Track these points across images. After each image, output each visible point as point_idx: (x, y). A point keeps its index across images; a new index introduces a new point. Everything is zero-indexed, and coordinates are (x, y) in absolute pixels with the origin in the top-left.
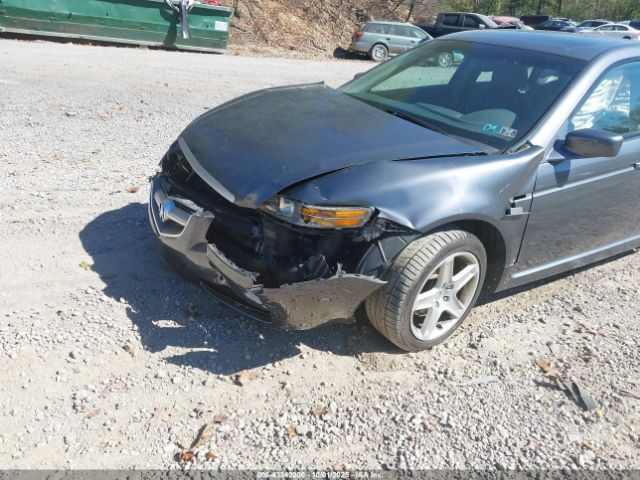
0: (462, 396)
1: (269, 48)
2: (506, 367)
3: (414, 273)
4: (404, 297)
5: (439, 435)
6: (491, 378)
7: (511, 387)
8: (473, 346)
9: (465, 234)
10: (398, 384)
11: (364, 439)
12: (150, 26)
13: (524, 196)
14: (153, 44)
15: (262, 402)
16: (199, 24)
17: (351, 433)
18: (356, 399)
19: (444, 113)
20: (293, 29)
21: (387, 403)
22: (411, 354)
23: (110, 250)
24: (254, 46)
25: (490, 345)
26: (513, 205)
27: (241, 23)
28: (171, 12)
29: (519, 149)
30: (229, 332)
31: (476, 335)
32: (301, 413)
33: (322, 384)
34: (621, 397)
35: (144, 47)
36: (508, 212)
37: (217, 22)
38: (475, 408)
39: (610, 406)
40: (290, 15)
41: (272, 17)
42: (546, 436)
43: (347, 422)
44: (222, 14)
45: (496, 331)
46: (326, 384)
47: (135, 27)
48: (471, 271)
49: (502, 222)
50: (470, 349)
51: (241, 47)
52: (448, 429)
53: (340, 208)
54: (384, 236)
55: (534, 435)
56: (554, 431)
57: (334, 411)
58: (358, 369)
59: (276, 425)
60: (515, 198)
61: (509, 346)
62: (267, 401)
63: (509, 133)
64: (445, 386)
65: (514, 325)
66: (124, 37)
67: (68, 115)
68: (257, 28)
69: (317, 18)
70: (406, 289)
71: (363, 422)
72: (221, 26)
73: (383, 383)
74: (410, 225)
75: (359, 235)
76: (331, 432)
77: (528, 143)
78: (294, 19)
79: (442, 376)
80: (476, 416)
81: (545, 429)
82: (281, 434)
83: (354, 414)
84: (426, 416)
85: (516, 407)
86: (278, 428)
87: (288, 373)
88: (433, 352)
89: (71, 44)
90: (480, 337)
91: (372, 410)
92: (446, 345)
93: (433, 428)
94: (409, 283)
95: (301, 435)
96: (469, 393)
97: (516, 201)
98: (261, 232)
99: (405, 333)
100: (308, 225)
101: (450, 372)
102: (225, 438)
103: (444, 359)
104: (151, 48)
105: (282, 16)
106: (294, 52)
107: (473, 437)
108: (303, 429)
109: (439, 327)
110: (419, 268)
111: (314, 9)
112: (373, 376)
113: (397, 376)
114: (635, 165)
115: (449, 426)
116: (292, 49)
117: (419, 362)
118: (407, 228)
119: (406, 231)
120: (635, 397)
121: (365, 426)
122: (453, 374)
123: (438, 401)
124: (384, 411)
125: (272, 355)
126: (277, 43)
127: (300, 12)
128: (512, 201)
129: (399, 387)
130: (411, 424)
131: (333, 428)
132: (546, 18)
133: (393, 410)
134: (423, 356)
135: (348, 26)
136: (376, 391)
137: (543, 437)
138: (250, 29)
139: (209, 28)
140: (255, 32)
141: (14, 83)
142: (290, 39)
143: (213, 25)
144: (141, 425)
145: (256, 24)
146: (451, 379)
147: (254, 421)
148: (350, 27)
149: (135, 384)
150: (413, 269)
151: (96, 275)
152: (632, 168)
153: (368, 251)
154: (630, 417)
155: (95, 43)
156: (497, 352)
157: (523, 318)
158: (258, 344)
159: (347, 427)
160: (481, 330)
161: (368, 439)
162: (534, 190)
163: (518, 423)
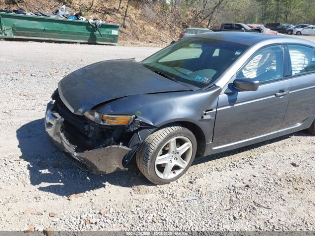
0: (177, 206)
1: (139, 42)
2: (204, 192)
3: (154, 146)
4: (150, 158)
5: (159, 224)
6: (195, 198)
7: (203, 202)
8: (191, 182)
9: (181, 128)
10: (147, 200)
11: (122, 225)
12: (82, 34)
13: (212, 110)
14: (83, 41)
15: (78, 208)
16: (104, 32)
17: (116, 222)
18: (124, 207)
19: (182, 72)
20: (151, 33)
21: (138, 209)
22: (158, 186)
23: (30, 137)
24: (132, 41)
25: (200, 181)
26: (205, 114)
27: (126, 31)
28: (91, 27)
29: (210, 87)
30: (73, 175)
31: (194, 177)
32: (95, 213)
33: (110, 200)
34: (256, 207)
35: (79, 43)
36: (202, 117)
37: (113, 31)
38: (181, 212)
39: (250, 212)
40: (150, 26)
41: (141, 28)
42: (212, 225)
43: (115, 218)
44: (115, 27)
45: (205, 175)
46: (112, 200)
47: (74, 34)
48: (187, 146)
49: (200, 122)
50: (190, 184)
51: (125, 42)
52: (164, 222)
53: (119, 116)
54: (140, 129)
55: (206, 225)
56: (217, 223)
57: (111, 213)
58: (131, 193)
59: (81, 219)
60: (206, 111)
61: (209, 183)
62: (81, 207)
63: (206, 80)
64: (170, 201)
65: (215, 173)
66: (69, 39)
67: (32, 75)
68: (134, 33)
69: (163, 27)
70: (150, 154)
71: (124, 218)
72: (115, 32)
73: (140, 200)
74: (152, 124)
75: (128, 128)
76: (107, 222)
77: (214, 85)
78: (152, 28)
79: (170, 196)
80: (180, 215)
81: (213, 222)
82: (82, 223)
83: (121, 214)
84: (155, 215)
85: (202, 212)
86: (81, 220)
87: (95, 195)
88: (169, 185)
89: (45, 43)
90: (196, 178)
91: (130, 212)
92: (177, 182)
93: (157, 221)
94: (152, 151)
95: (92, 223)
96: (180, 205)
97: (207, 112)
98: (89, 128)
99: (153, 175)
100: (105, 124)
101: (174, 195)
102: (55, 225)
103: (175, 188)
104: (81, 43)
105: (146, 27)
106: (151, 44)
107: (175, 225)
108: (93, 221)
109: (174, 173)
110: (157, 144)
111: (162, 23)
112: (137, 196)
113: (148, 197)
114: (275, 95)
115: (165, 220)
116: (150, 42)
117: (161, 190)
118: (150, 125)
119: (151, 127)
120: (264, 208)
121: (125, 220)
122: (176, 196)
123: (164, 208)
124: (136, 213)
125: (90, 186)
126: (144, 40)
127: (155, 25)
128: (205, 112)
129: (147, 202)
130: (146, 219)
131: (108, 221)
132: (279, 24)
133: (140, 212)
134: (164, 187)
135: (178, 31)
136: (135, 203)
137: (210, 226)
138: (130, 33)
139: (109, 34)
140: (133, 35)
141: (11, 61)
142: (150, 38)
143: (111, 32)
144: (17, 218)
145: (134, 31)
146: (174, 198)
147: (71, 216)
148: (179, 31)
149: (21, 199)
150: (153, 144)
151: (19, 149)
152: (274, 96)
153: (133, 136)
154: (258, 217)
155: (56, 42)
156: (202, 185)
157: (220, 169)
158: (85, 181)
159: (115, 220)
160: (197, 175)
161: (124, 226)
162: (217, 107)
163: (200, 219)
